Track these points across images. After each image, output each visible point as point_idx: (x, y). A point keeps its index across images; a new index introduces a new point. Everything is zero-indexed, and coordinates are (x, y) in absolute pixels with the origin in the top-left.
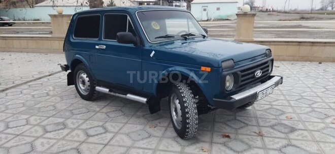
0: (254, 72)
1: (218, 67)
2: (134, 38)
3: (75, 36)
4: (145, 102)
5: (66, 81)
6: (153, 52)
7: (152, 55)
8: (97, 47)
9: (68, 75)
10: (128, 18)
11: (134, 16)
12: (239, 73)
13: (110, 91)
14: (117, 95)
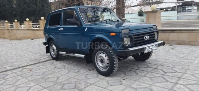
0: (143, 37)
1: (119, 33)
2: (77, 22)
3: (49, 25)
4: (84, 57)
5: (45, 51)
6: (87, 28)
7: (86, 30)
8: (59, 29)
9: (46, 48)
10: (74, 12)
11: (77, 11)
12: (133, 36)
13: (66, 53)
14: (70, 55)
